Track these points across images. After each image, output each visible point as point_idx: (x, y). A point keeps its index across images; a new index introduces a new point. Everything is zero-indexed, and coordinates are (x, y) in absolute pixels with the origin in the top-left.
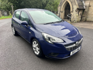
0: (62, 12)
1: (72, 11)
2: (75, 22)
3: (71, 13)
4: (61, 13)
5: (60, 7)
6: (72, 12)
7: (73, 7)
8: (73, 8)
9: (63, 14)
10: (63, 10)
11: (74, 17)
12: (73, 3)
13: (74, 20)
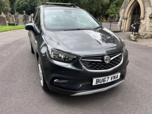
0: (127, 19)
1: (143, 17)
2: (146, 37)
3: (142, 21)
4: (123, 20)
5: (123, 10)
6: (143, 19)
7: (145, 10)
8: (145, 13)
9: (127, 23)
10: (128, 16)
11: (145, 29)
12: (146, 3)
13: (146, 34)
